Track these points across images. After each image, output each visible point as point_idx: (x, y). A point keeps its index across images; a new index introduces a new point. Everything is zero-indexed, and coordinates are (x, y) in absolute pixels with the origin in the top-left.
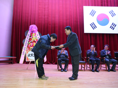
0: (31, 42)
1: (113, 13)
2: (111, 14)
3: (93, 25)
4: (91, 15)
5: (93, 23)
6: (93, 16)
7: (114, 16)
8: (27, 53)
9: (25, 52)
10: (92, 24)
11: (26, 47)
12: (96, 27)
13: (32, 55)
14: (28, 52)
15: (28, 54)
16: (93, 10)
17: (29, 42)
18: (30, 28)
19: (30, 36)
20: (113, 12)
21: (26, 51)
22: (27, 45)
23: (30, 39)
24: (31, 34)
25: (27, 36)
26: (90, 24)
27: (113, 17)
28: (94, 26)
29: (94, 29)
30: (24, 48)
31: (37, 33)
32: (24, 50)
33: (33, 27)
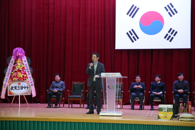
0: (15, 71)
1: (172, 9)
2: (167, 10)
4: (130, 16)
6: (133, 17)
7: (174, 14)
8: (9, 85)
9: (7, 84)
11: (9, 78)
13: (16, 88)
14: (11, 84)
15: (10, 87)
16: (133, 5)
17: (12, 71)
18: (14, 53)
19: (13, 63)
20: (173, 7)
22: (9, 76)
23: (14, 68)
24: (16, 60)
25: (10, 63)
27: (171, 16)
29: (133, 42)
30: (5, 79)
31: (25, 58)
32: (6, 82)
33: (19, 51)
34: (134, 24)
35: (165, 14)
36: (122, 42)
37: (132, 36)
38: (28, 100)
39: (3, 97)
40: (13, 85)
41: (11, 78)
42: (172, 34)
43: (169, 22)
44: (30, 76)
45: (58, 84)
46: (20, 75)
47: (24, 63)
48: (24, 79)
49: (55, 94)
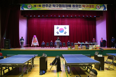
32: (32, 43)
33: (35, 36)
34: (58, 30)
35: (64, 29)
36: (56, 34)
37: (58, 33)
38: (37, 46)
39: (32, 46)
40: (34, 43)
41: (33, 42)
42: (65, 33)
43: (65, 30)
44: (37, 41)
45: (43, 43)
46: (35, 41)
47: (36, 38)
48: (36, 42)
49: (43, 45)
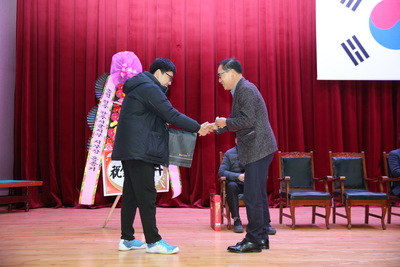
3: (353, 48)
4: (348, 6)
5: (354, 38)
6: (354, 9)
8: (107, 164)
9: (101, 158)
10: (349, 41)
11: (102, 139)
12: (367, 56)
15: (110, 169)
17: (111, 121)
18: (114, 67)
19: (113, 95)
21: (103, 157)
22: (105, 134)
23: (116, 110)
24: (119, 88)
25: (105, 97)
26: (343, 45)
28: (357, 53)
30: (93, 142)
32: (96, 152)
